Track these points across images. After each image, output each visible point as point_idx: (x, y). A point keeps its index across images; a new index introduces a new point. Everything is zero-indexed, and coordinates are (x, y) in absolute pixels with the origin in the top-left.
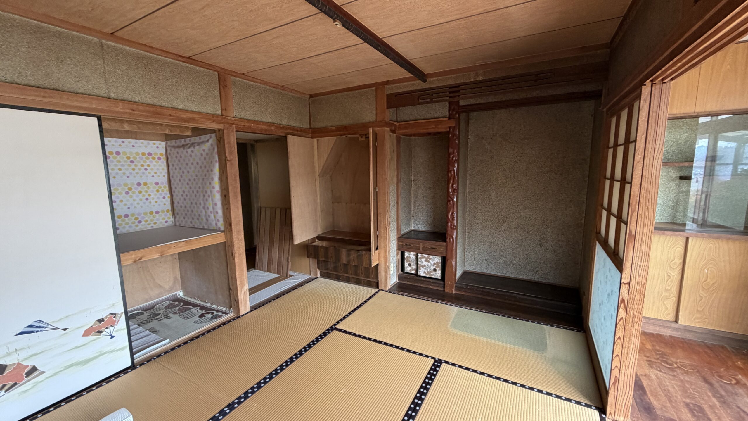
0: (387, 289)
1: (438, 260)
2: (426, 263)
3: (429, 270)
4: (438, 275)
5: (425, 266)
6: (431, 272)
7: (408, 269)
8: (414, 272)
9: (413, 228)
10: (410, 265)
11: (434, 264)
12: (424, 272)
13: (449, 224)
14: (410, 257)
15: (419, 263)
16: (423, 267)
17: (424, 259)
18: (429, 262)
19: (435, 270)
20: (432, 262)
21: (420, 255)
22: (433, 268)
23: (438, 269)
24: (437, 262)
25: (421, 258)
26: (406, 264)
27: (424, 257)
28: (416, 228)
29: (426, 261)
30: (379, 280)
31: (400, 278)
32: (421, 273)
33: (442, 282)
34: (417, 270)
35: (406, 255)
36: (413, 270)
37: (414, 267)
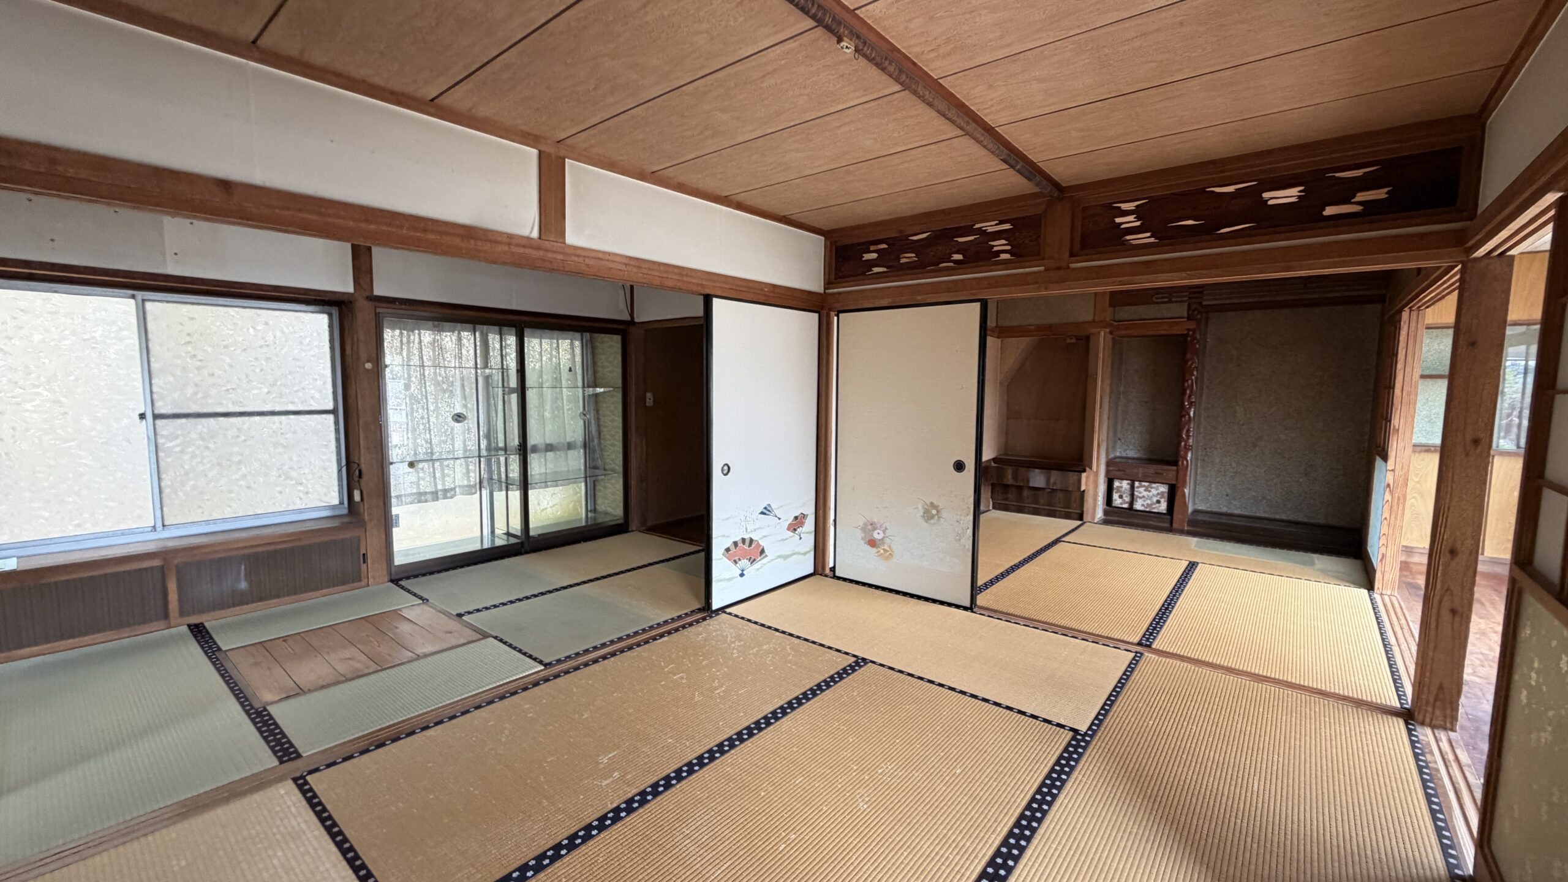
0: (1096, 521)
1: (1163, 489)
2: (1145, 494)
3: (1149, 502)
4: (1163, 507)
5: (1144, 497)
6: (1152, 504)
7: (1117, 501)
8: (1126, 506)
9: (1118, 454)
10: (1121, 497)
11: (1158, 494)
12: (1143, 505)
13: (1183, 444)
14: (1121, 487)
15: (1136, 493)
16: (1141, 498)
17: (1142, 489)
18: (1150, 491)
19: (1158, 502)
20: (1154, 492)
21: (1137, 484)
22: (1155, 499)
23: (1162, 500)
24: (1162, 492)
25: (1138, 487)
26: (1115, 496)
27: (1144, 486)
28: (1124, 454)
29: (1145, 490)
30: (1085, 509)
31: (1106, 513)
32: (1138, 506)
33: (1168, 517)
34: (1131, 503)
35: (1116, 484)
36: (1125, 503)
37: (1127, 499)
